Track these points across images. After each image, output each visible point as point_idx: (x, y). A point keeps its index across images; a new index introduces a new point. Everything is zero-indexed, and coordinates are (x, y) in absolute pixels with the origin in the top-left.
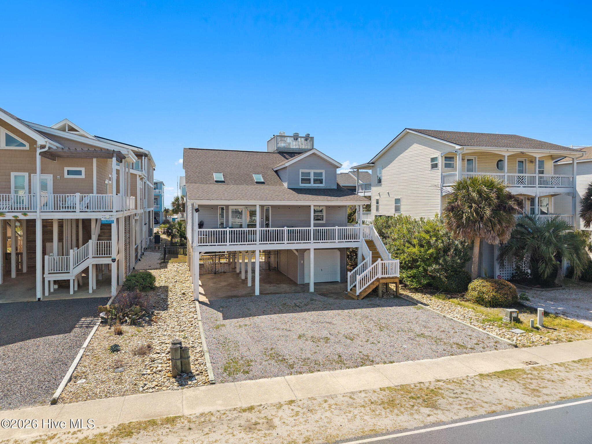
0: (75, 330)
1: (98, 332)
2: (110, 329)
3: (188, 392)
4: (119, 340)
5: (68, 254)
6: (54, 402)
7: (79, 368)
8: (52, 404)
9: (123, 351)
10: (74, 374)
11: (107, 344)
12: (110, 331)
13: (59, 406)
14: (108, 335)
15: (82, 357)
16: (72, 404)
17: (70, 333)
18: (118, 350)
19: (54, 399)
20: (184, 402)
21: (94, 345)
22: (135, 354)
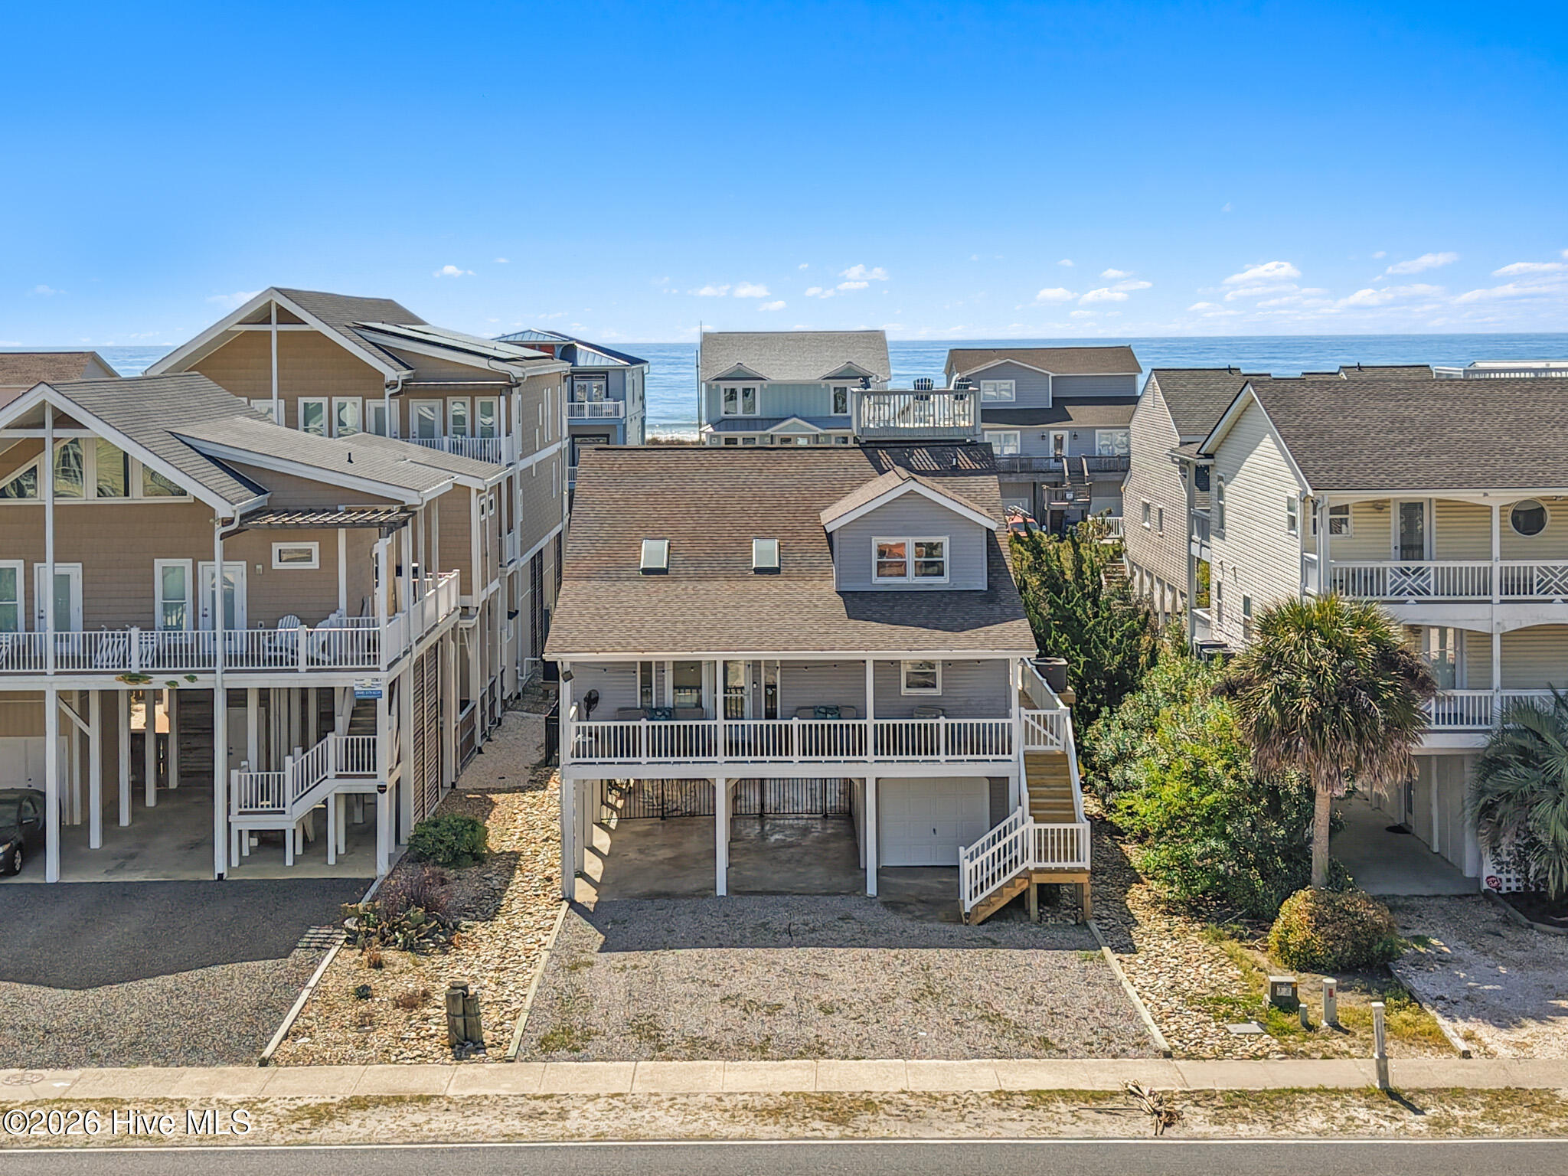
0: (296, 952)
1: (337, 960)
2: (361, 955)
3: (465, 1069)
4: (373, 979)
5: (280, 768)
6: (264, 1063)
7: (301, 1020)
8: (260, 1065)
9: (378, 999)
10: (294, 1029)
11: (350, 984)
12: (360, 959)
13: (271, 1068)
14: (355, 967)
15: (305, 1003)
16: (289, 1068)
17: (286, 957)
18: (367, 997)
19: (264, 1059)
20: (453, 1081)
21: (329, 984)
22: (397, 1006)
